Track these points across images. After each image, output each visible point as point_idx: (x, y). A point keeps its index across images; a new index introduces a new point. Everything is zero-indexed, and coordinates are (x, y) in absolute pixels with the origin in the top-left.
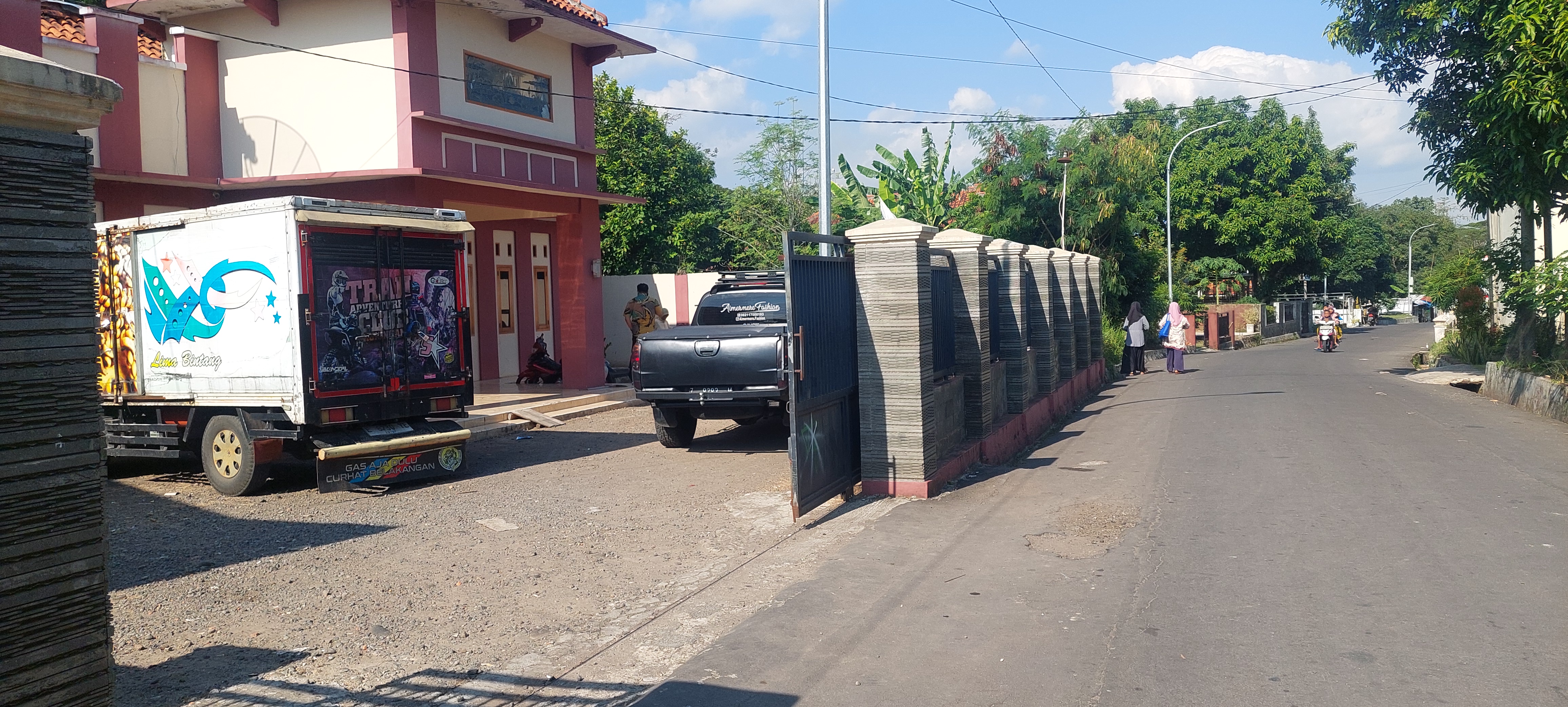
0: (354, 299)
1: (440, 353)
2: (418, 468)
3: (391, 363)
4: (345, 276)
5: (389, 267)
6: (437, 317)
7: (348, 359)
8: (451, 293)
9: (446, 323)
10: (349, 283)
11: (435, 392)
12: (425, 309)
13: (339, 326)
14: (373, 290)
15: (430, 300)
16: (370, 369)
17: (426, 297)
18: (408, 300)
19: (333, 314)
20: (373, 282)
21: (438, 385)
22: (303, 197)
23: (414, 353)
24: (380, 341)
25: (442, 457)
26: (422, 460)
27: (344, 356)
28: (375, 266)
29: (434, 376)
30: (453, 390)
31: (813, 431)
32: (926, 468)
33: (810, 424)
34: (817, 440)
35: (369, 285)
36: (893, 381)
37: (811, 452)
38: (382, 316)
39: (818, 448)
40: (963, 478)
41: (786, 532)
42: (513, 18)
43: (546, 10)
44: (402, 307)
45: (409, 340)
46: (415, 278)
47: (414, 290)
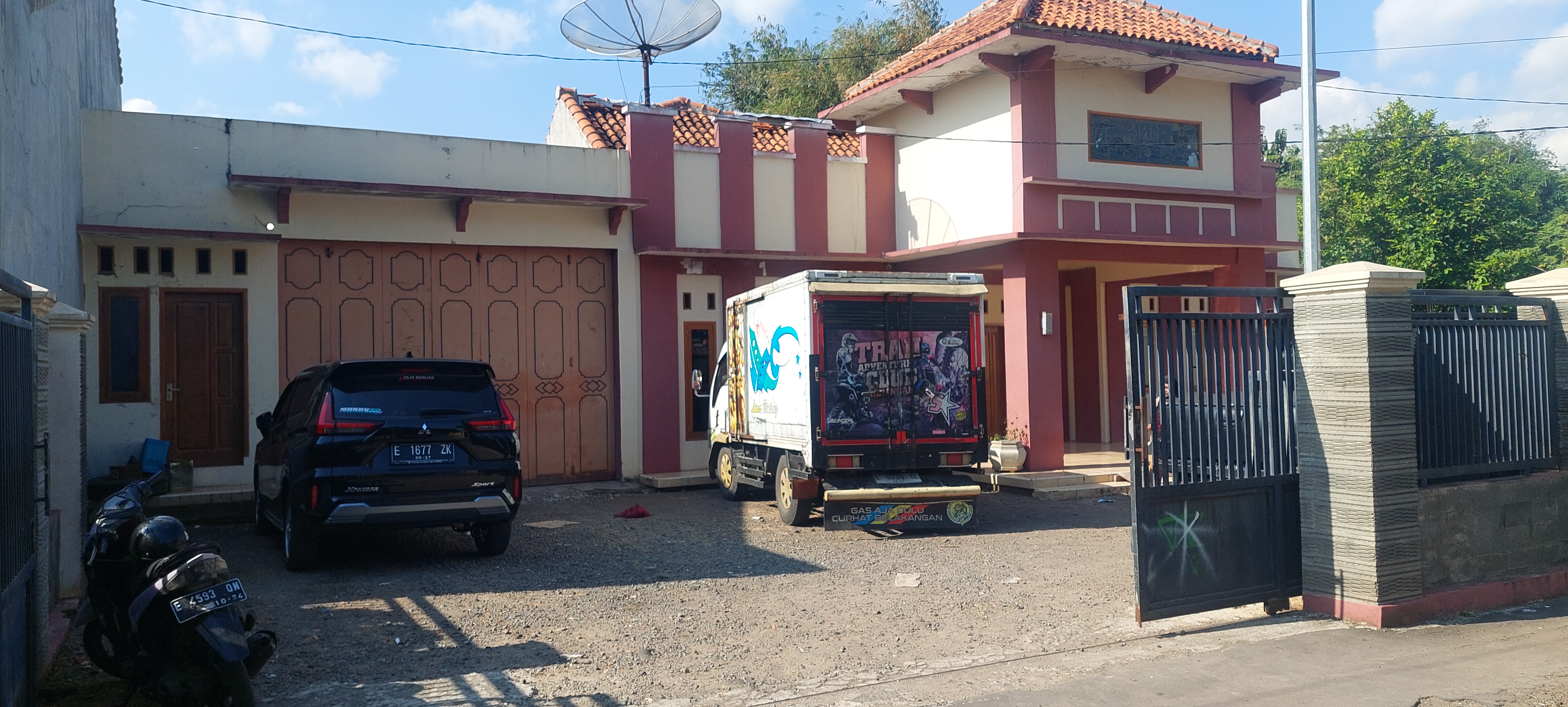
0: (862, 358)
1: (951, 411)
2: (925, 518)
3: (898, 417)
4: (853, 337)
5: (897, 330)
6: (947, 375)
7: (854, 412)
8: (965, 354)
9: (958, 382)
10: (857, 345)
11: (945, 447)
12: (935, 369)
13: (847, 382)
14: (882, 351)
15: (940, 360)
16: (876, 422)
17: (937, 357)
18: (916, 361)
19: (842, 371)
20: (882, 343)
21: (949, 441)
22: (816, 271)
23: (922, 408)
24: (887, 397)
25: (951, 509)
26: (929, 511)
27: (851, 409)
28: (884, 329)
29: (943, 432)
30: (965, 447)
31: (1189, 524)
32: (1385, 590)
33: (1180, 514)
34: (1199, 535)
35: (877, 346)
36: (1340, 472)
37: (1180, 548)
38: (890, 374)
39: (1200, 545)
40: (1506, 611)
41: (1128, 636)
42: (1148, 68)
43: (1177, 54)
44: (911, 367)
45: (917, 397)
46: (925, 339)
47: (924, 350)
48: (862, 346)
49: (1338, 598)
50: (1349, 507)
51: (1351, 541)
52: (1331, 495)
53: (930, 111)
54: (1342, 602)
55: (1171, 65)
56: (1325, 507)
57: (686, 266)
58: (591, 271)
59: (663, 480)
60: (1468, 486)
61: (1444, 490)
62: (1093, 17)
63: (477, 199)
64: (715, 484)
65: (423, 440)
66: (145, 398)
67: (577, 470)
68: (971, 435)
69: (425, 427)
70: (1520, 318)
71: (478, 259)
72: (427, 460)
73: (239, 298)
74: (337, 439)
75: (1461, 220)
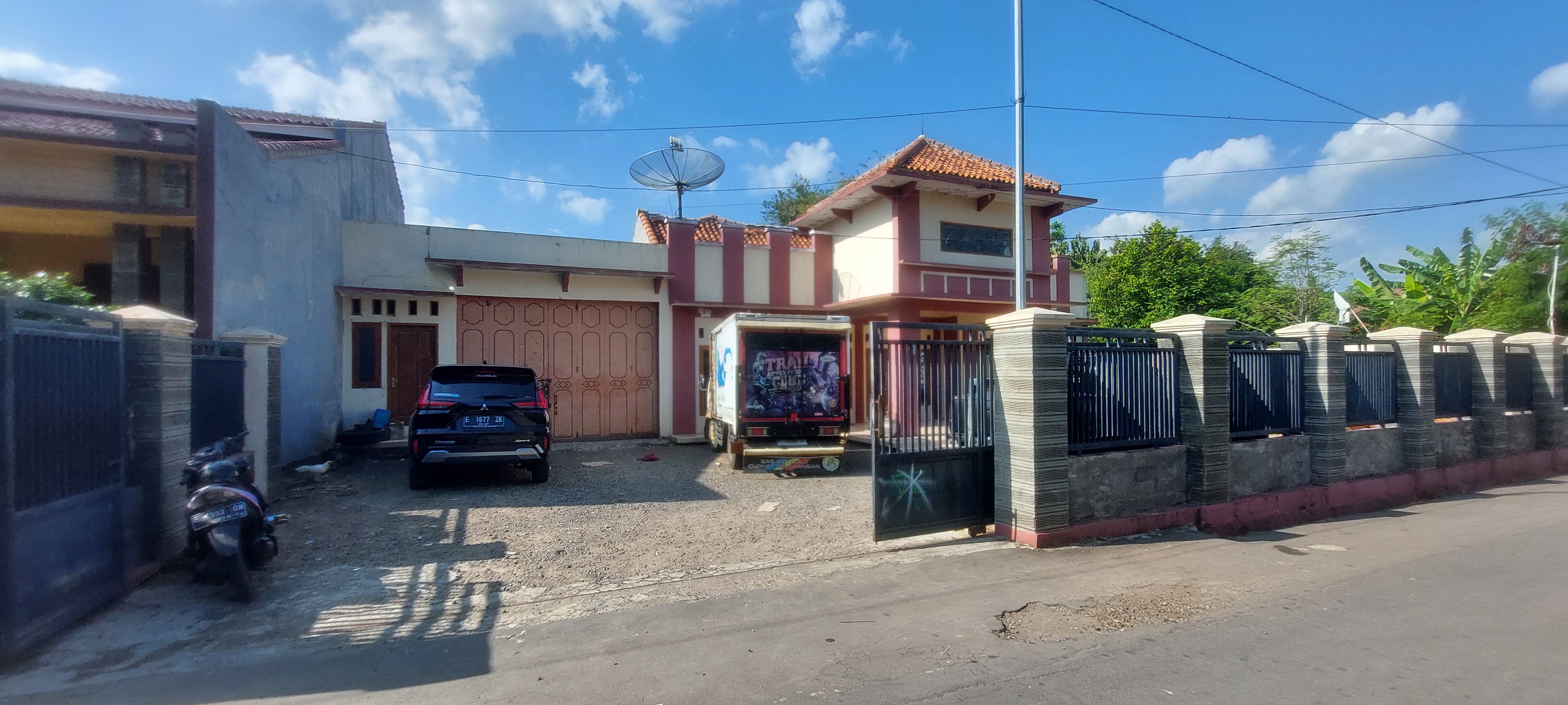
0: (770, 368)
1: (827, 401)
2: (809, 467)
3: (793, 405)
4: (765, 355)
5: (793, 351)
6: (825, 379)
7: (764, 401)
8: (837, 367)
9: (832, 383)
10: (767, 360)
11: (824, 424)
12: (817, 375)
13: (760, 383)
14: (783, 364)
16: (778, 407)
17: (819, 367)
18: (805, 369)
19: (757, 376)
20: (783, 359)
21: (825, 420)
22: (741, 313)
23: (808, 400)
24: (786, 393)
25: (825, 462)
26: (811, 462)
27: (761, 399)
28: (783, 350)
29: (821, 414)
30: (835, 423)
31: (914, 477)
32: (1041, 523)
33: (908, 471)
34: (921, 485)
35: (780, 361)
36: (1016, 445)
37: (907, 494)
38: (788, 378)
39: (922, 491)
40: (1131, 537)
41: (871, 550)
42: (978, 197)
43: (994, 187)
44: (801, 374)
45: (805, 392)
46: (812, 357)
47: (810, 364)
48: (770, 361)
49: (1013, 527)
50: (1021, 468)
51: (1021, 491)
52: (1012, 460)
53: (851, 221)
54: (1016, 529)
55: (991, 194)
56: (1008, 467)
57: (701, 312)
58: (644, 316)
59: (681, 439)
60: (1110, 455)
61: (1092, 458)
62: (945, 166)
63: (573, 273)
64: (705, 443)
65: (484, 413)
66: (378, 386)
67: (634, 431)
68: (840, 416)
69: (484, 405)
70: (1160, 347)
71: (577, 308)
72: (486, 425)
73: (433, 330)
74: (430, 412)
75: (1191, 291)
